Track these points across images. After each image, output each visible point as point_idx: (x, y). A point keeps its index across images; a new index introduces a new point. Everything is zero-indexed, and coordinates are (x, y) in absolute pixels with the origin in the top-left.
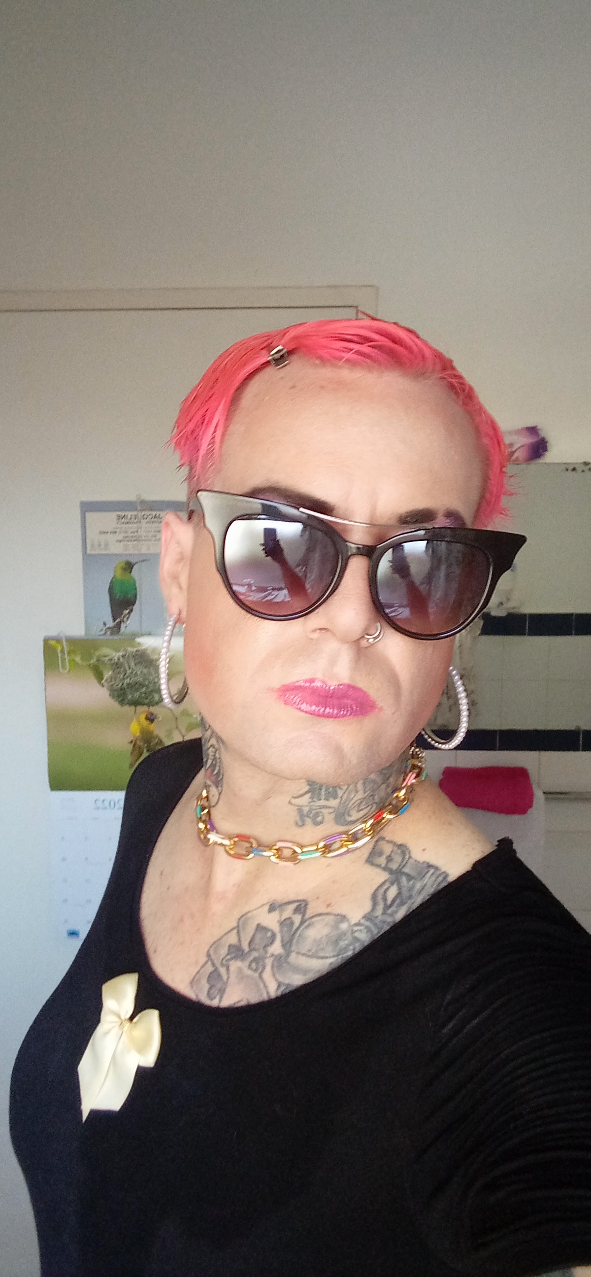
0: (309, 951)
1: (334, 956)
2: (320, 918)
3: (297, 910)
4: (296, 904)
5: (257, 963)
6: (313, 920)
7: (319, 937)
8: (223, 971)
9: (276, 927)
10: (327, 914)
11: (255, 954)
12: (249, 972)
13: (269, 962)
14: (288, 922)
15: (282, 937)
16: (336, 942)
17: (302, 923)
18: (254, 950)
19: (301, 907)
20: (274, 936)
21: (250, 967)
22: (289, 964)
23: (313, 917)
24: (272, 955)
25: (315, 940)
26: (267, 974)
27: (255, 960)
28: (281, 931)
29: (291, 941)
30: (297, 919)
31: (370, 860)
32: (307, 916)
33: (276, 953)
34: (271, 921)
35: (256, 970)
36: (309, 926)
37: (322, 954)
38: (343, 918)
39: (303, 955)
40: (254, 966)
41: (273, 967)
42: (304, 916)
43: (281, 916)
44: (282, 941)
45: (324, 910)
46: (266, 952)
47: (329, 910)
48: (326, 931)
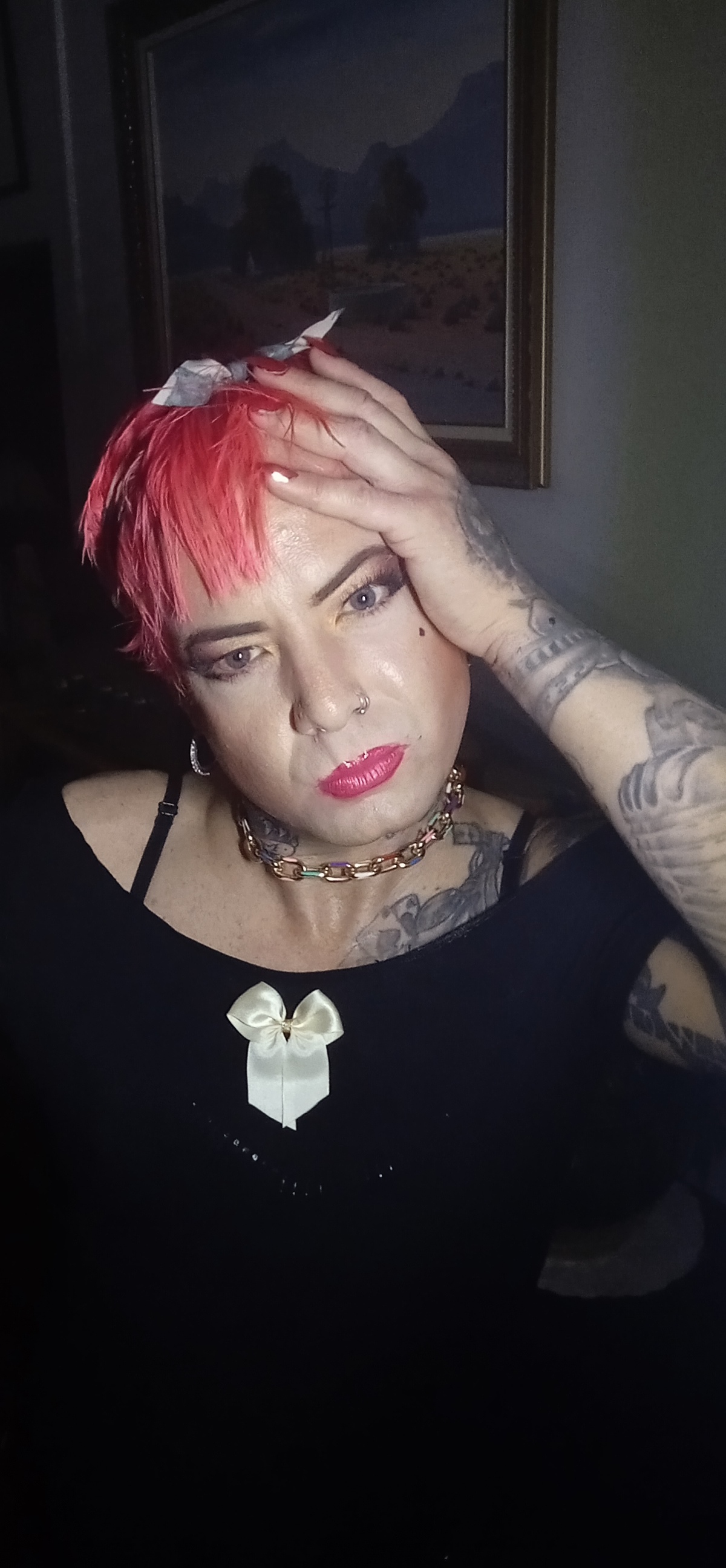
0: (432, 923)
1: (453, 912)
2: (433, 900)
3: (408, 906)
4: (405, 901)
6: (426, 905)
7: (437, 909)
9: (397, 925)
10: (439, 894)
14: (407, 915)
15: (406, 929)
16: (451, 903)
17: (420, 909)
18: (386, 951)
19: (413, 900)
20: (399, 931)
23: (426, 903)
25: (435, 915)
28: (403, 925)
29: (414, 928)
30: (414, 911)
31: (456, 842)
32: (421, 904)
33: (406, 942)
34: (390, 923)
36: (425, 910)
38: (451, 889)
39: (430, 928)
42: (419, 904)
43: (396, 916)
44: (407, 931)
45: (433, 894)
46: (396, 946)
47: (437, 892)
48: (440, 904)
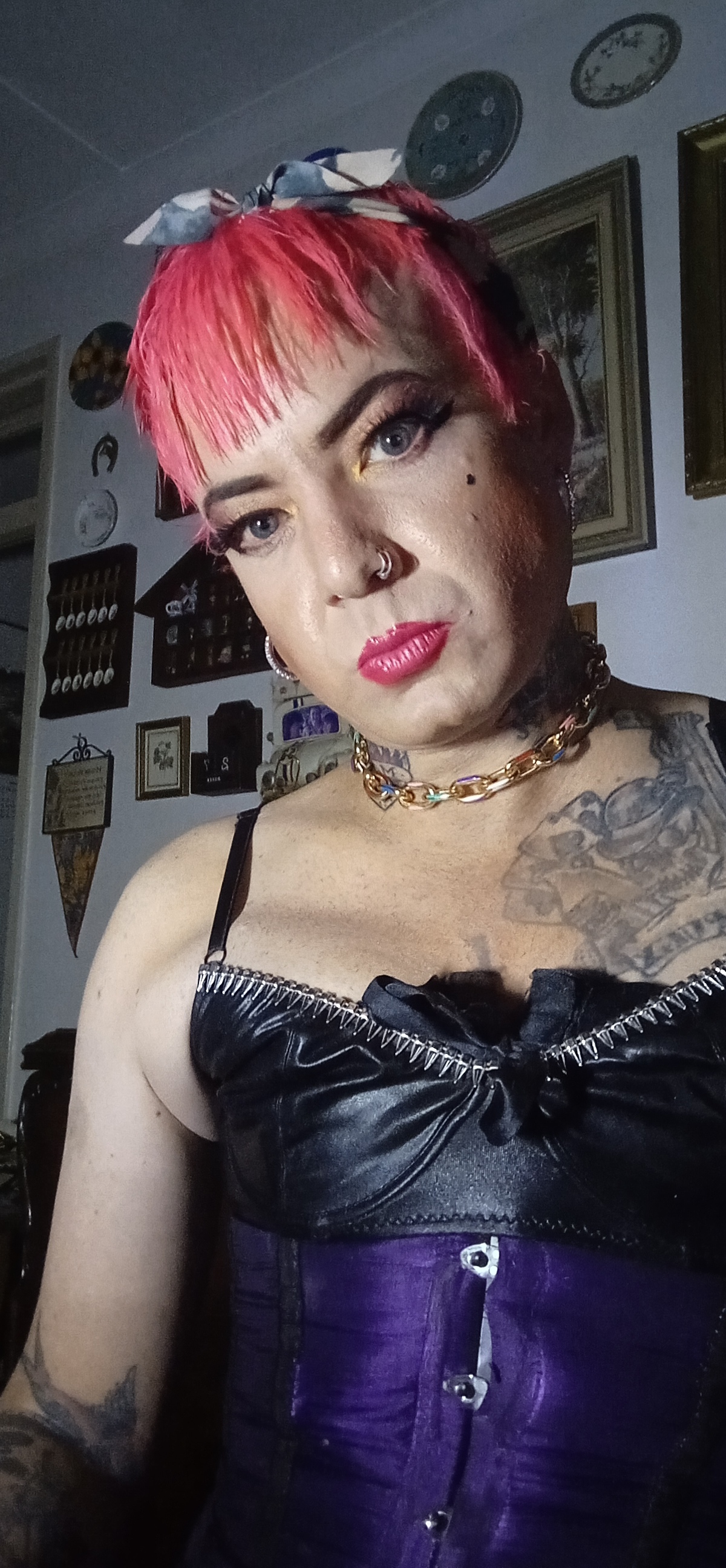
0: (629, 820)
1: (660, 807)
2: (618, 793)
3: (585, 805)
4: (581, 799)
5: (582, 860)
6: (611, 799)
7: (630, 804)
8: (544, 887)
9: (575, 827)
11: (569, 857)
12: (577, 871)
13: (593, 853)
14: (585, 814)
15: (589, 828)
16: (653, 797)
18: (567, 853)
20: (580, 832)
21: (573, 866)
22: (617, 841)
23: (609, 797)
24: (592, 847)
25: (629, 810)
26: (599, 861)
27: (576, 858)
28: (585, 825)
29: (603, 826)
32: (603, 799)
33: (595, 842)
34: (566, 825)
35: (584, 865)
36: (612, 804)
37: (645, 814)
38: (643, 778)
39: (628, 825)
40: (578, 863)
41: (600, 853)
42: (599, 800)
43: (571, 818)
44: (593, 831)
45: (616, 786)
46: (581, 848)
47: (621, 783)
48: (634, 797)
